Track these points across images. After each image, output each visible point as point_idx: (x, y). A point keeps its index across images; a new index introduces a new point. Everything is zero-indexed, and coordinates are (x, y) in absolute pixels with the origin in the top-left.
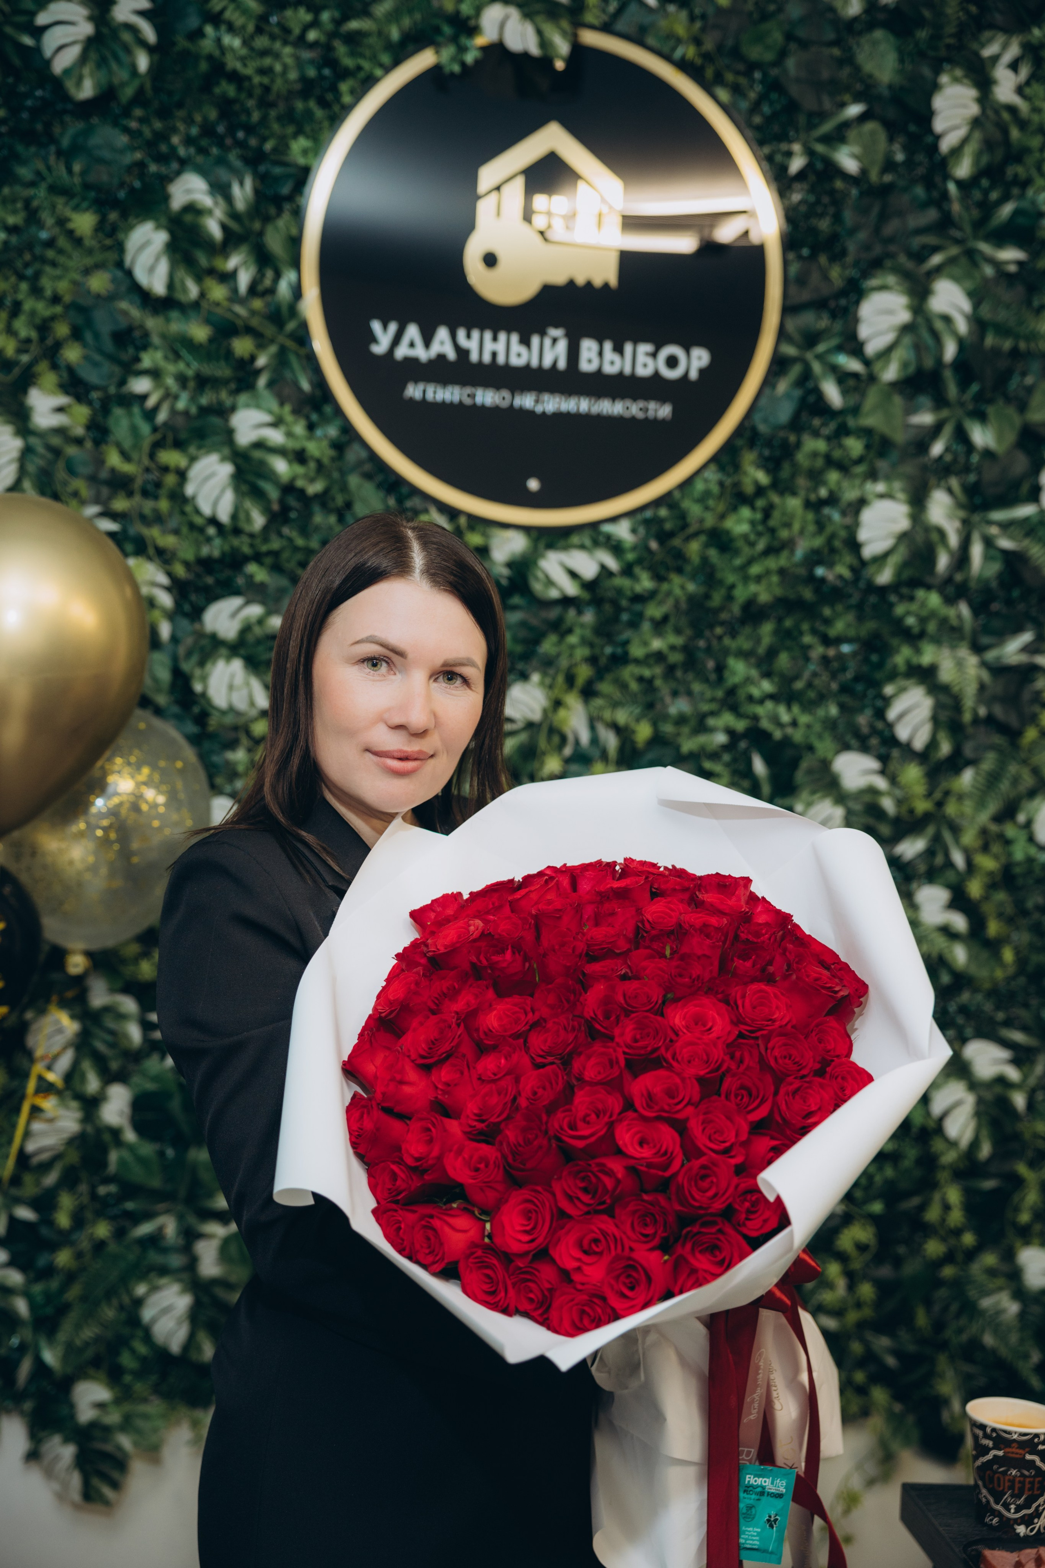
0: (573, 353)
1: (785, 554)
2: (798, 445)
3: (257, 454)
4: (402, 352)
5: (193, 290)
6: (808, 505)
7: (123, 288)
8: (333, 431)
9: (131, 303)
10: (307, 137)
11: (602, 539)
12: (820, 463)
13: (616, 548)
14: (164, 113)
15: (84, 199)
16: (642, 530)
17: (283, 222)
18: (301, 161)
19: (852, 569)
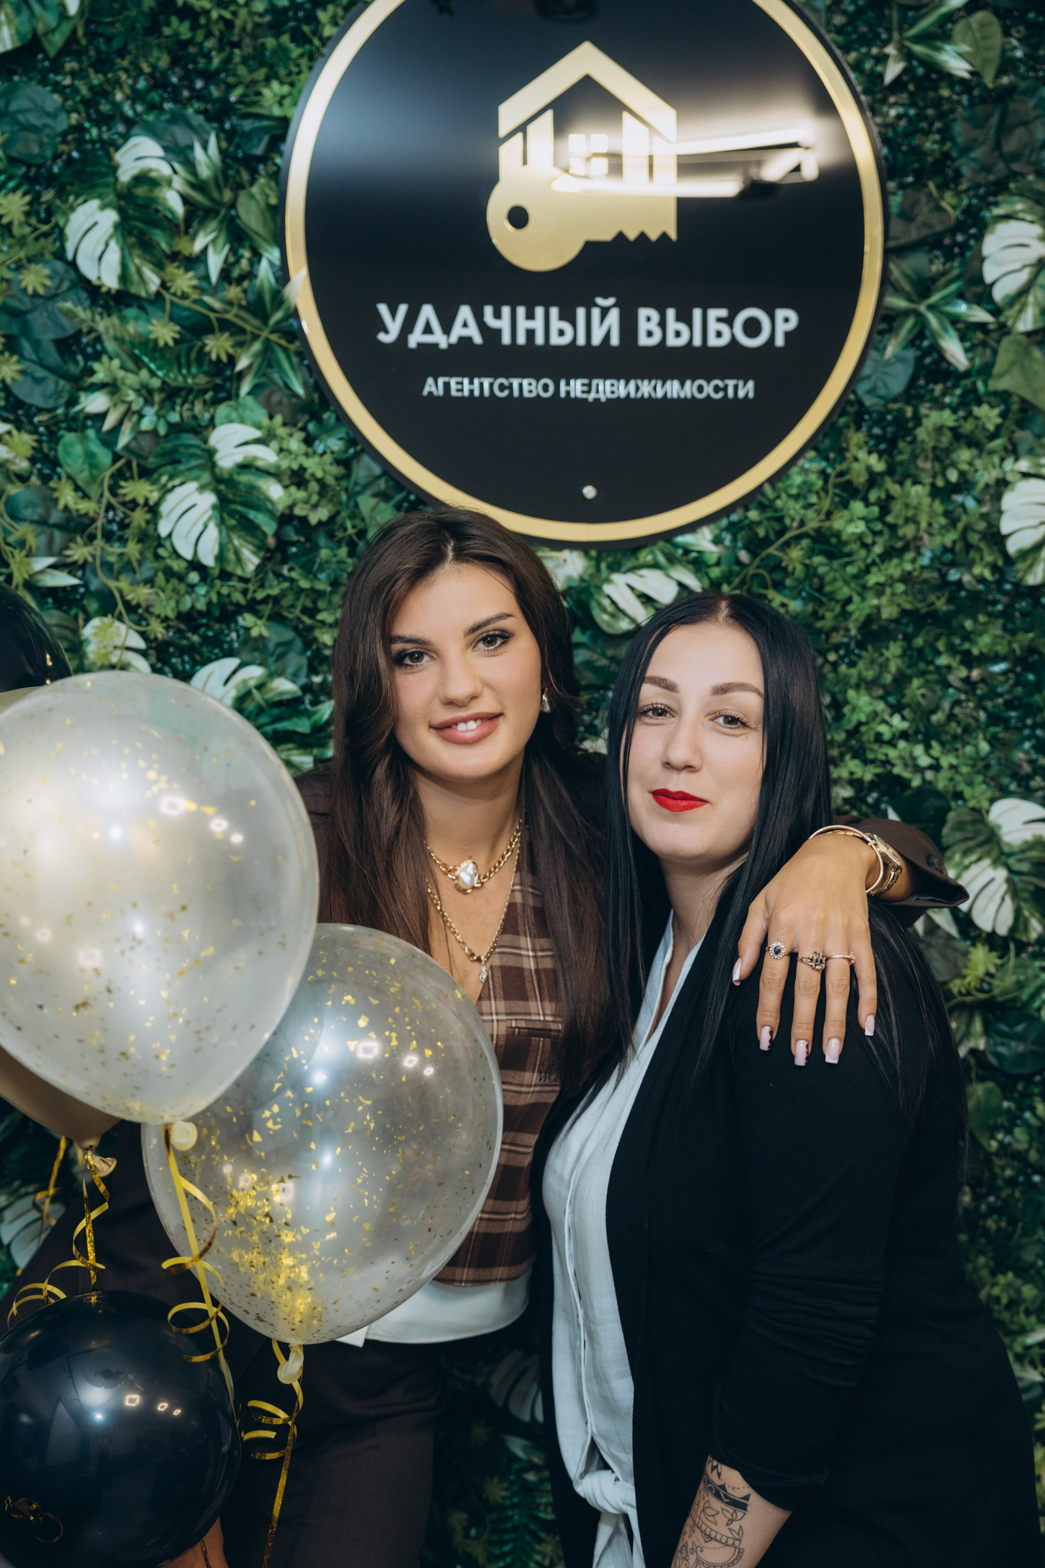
0: (629, 326)
1: (909, 556)
2: (918, 420)
3: (245, 478)
4: (415, 339)
5: (153, 282)
6: (935, 492)
7: (66, 284)
8: (335, 444)
9: (79, 302)
10: (282, 83)
11: (680, 552)
12: (946, 439)
13: (698, 564)
14: (103, 64)
15: (10, 178)
16: (727, 538)
17: (261, 188)
18: (277, 111)
19: (994, 568)
